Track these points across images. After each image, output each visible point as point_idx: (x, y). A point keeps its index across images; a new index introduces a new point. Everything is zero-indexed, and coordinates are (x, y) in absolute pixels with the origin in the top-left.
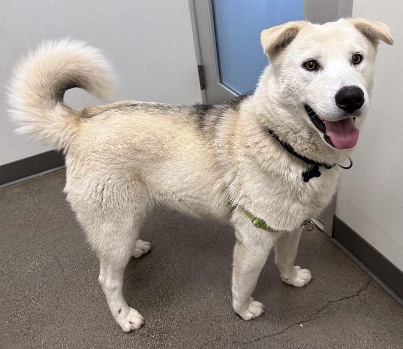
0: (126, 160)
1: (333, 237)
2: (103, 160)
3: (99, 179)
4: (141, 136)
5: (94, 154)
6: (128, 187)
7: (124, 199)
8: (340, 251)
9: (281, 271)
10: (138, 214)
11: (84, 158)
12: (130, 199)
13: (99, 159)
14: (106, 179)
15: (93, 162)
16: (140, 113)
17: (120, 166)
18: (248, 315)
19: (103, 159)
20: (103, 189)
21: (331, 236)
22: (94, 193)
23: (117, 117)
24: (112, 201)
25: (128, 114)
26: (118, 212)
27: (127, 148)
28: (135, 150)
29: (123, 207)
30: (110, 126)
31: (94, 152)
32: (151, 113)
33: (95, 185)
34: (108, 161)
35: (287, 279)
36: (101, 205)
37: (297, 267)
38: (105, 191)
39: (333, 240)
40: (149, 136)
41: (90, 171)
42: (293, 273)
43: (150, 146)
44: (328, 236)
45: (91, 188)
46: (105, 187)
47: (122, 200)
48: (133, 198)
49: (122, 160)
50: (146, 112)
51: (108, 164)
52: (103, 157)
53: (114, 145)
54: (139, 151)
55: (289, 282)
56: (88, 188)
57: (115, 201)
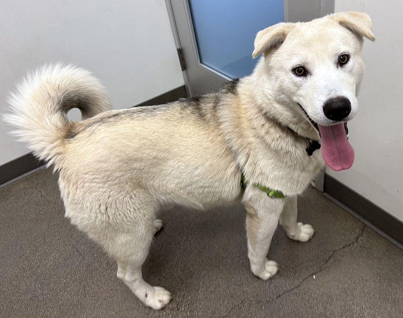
0: (121, 173)
1: (325, 191)
2: (98, 180)
3: (99, 200)
4: (135, 144)
5: (87, 176)
6: (131, 197)
7: (130, 211)
8: (333, 204)
9: (287, 230)
10: (148, 220)
11: (77, 182)
12: (136, 208)
13: (93, 179)
14: (107, 197)
15: (88, 185)
16: (126, 121)
17: (117, 181)
18: (266, 275)
19: (98, 178)
20: (107, 208)
21: (323, 191)
22: (99, 215)
23: (102, 131)
24: (118, 217)
25: (113, 125)
26: (128, 225)
27: (120, 161)
28: (130, 160)
29: (131, 218)
30: (98, 142)
31: (86, 174)
32: (139, 118)
33: (97, 207)
34: (104, 180)
35: (294, 236)
36: (109, 223)
37: (300, 224)
38: (109, 209)
39: (325, 194)
40: (143, 142)
41: (87, 194)
42: (298, 229)
43: (148, 151)
44: (320, 191)
45: (94, 210)
46: (108, 205)
47: (129, 212)
48: (139, 207)
49: (118, 174)
50: (133, 119)
51: (105, 183)
52: (97, 176)
53: (105, 161)
54: (136, 160)
55: (296, 238)
56: (90, 211)
57: (122, 215)
